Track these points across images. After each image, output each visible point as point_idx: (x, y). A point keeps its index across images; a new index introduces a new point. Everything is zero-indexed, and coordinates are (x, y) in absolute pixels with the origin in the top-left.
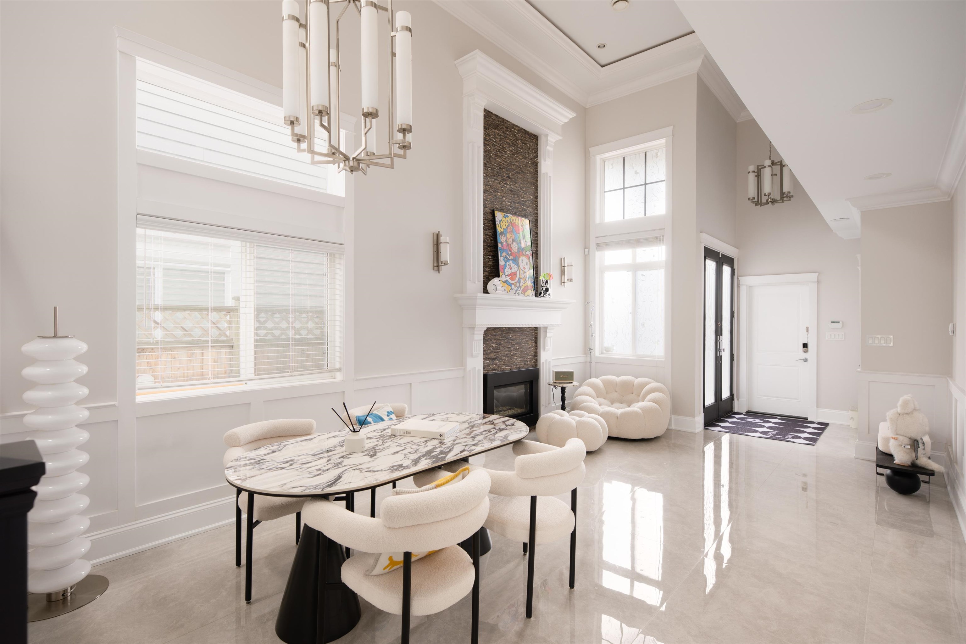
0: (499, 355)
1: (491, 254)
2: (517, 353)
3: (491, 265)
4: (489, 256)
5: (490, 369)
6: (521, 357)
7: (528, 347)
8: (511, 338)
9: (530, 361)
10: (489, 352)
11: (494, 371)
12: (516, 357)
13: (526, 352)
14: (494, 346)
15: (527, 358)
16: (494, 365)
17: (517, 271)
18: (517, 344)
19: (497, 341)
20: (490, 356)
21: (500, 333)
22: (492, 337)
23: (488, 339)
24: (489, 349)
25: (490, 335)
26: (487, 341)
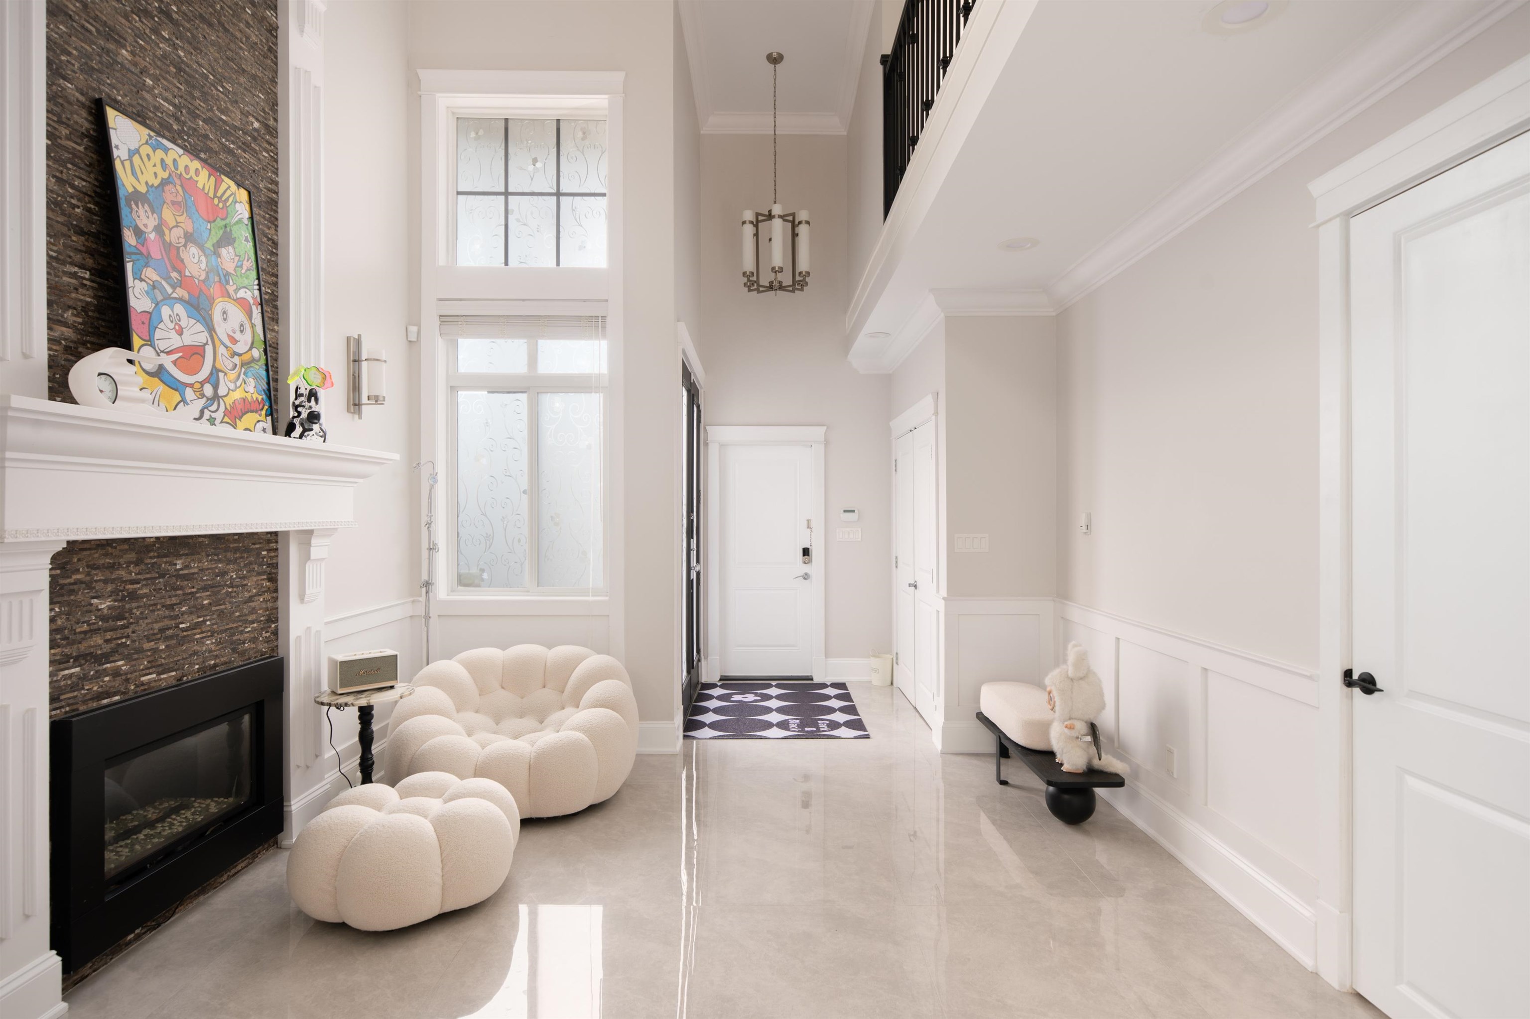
0: (128, 637)
1: (90, 262)
2: (204, 622)
3: (88, 303)
4: (80, 267)
5: (85, 695)
6: (222, 632)
7: (247, 595)
8: (181, 572)
9: (254, 640)
10: (81, 633)
11: (105, 701)
12: (202, 633)
13: (237, 614)
14: (103, 606)
15: (242, 632)
16: (107, 679)
17: (207, 344)
18: (204, 589)
19: (121, 588)
20: (82, 647)
21: (132, 556)
22: (97, 575)
23: (75, 583)
24: (78, 623)
25: (88, 566)
26: (72, 592)
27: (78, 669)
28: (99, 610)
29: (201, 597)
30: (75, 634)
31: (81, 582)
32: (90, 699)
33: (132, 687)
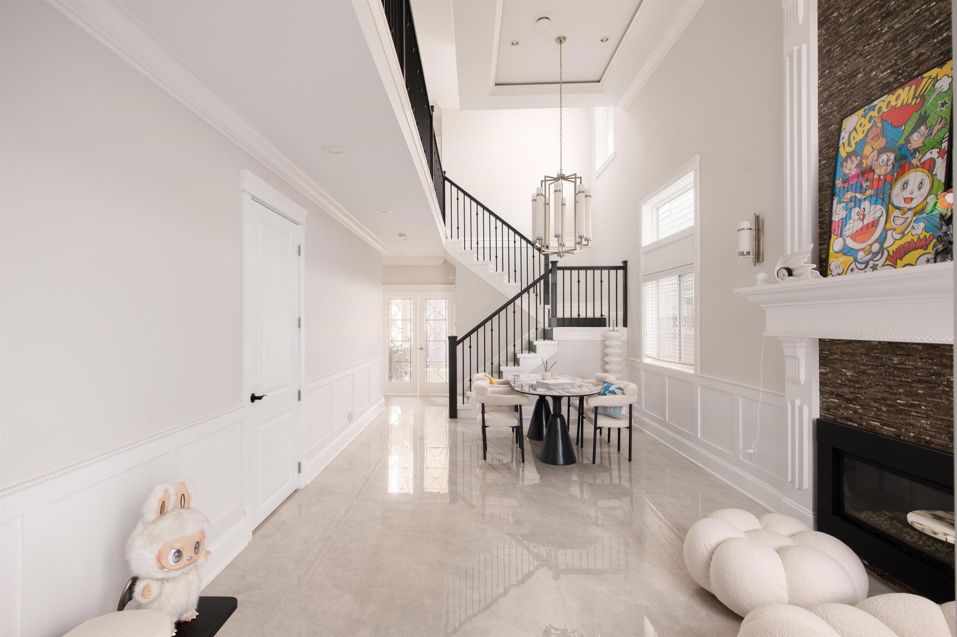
11: (849, 423)
16: (851, 412)
20: (839, 390)
21: (863, 350)
22: (845, 357)
23: (835, 359)
24: (837, 379)
25: (841, 352)
26: (834, 363)
27: (837, 401)
28: (847, 375)
29: (916, 387)
30: (835, 383)
31: (838, 360)
32: (843, 418)
33: (865, 424)
